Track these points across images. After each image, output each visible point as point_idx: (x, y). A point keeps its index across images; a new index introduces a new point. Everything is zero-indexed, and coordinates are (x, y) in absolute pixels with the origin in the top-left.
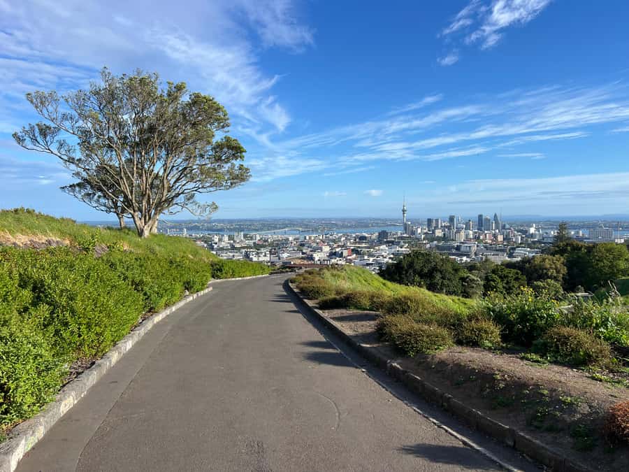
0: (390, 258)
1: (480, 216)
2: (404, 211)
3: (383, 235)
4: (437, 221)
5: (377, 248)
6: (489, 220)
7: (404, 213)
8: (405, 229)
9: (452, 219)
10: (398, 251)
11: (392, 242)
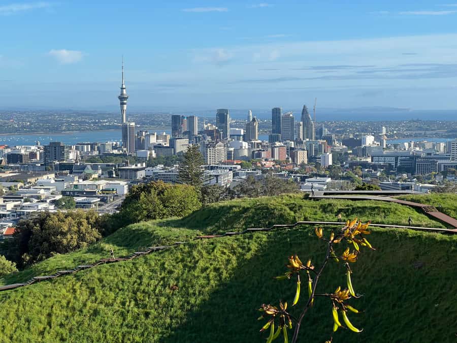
0: (53, 202)
1: (276, 112)
2: (122, 98)
3: (54, 151)
4: (191, 119)
5: (33, 180)
6: (292, 119)
7: (122, 104)
8: (125, 137)
9: (222, 117)
10: (76, 186)
11: (70, 167)
